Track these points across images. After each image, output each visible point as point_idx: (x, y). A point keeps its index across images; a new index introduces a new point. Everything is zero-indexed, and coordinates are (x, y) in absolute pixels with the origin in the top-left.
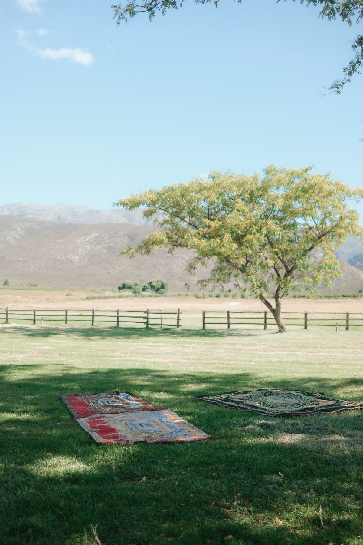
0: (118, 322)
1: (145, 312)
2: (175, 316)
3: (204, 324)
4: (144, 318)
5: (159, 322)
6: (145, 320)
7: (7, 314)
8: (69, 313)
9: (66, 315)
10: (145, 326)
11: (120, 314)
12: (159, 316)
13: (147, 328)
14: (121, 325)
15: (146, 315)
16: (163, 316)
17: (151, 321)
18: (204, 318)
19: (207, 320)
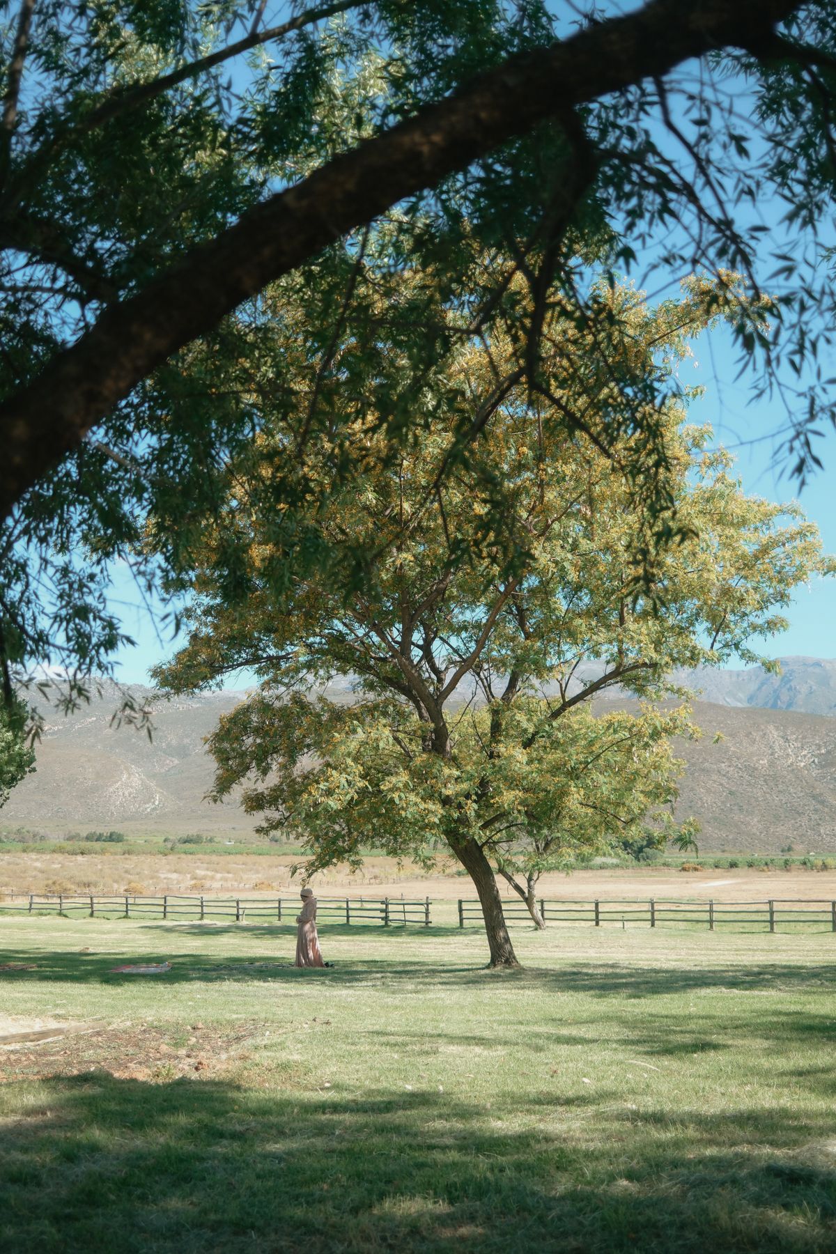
0: (348, 917)
1: (382, 903)
2: (422, 908)
3: (461, 920)
4: (382, 911)
5: (401, 916)
6: (383, 915)
7: (202, 906)
8: (283, 905)
9: (279, 908)
10: (383, 923)
11: (352, 905)
12: (400, 908)
13: (386, 925)
14: (353, 921)
15: (384, 906)
16: (408, 908)
17: (391, 916)
18: (461, 910)
19: (465, 914)
